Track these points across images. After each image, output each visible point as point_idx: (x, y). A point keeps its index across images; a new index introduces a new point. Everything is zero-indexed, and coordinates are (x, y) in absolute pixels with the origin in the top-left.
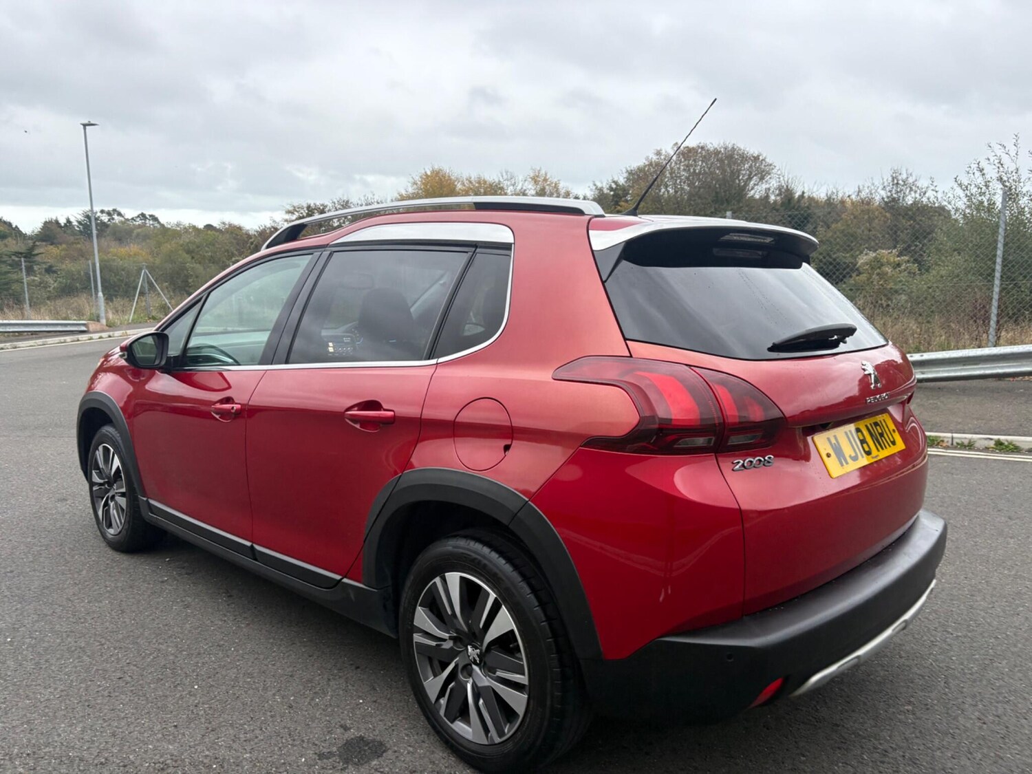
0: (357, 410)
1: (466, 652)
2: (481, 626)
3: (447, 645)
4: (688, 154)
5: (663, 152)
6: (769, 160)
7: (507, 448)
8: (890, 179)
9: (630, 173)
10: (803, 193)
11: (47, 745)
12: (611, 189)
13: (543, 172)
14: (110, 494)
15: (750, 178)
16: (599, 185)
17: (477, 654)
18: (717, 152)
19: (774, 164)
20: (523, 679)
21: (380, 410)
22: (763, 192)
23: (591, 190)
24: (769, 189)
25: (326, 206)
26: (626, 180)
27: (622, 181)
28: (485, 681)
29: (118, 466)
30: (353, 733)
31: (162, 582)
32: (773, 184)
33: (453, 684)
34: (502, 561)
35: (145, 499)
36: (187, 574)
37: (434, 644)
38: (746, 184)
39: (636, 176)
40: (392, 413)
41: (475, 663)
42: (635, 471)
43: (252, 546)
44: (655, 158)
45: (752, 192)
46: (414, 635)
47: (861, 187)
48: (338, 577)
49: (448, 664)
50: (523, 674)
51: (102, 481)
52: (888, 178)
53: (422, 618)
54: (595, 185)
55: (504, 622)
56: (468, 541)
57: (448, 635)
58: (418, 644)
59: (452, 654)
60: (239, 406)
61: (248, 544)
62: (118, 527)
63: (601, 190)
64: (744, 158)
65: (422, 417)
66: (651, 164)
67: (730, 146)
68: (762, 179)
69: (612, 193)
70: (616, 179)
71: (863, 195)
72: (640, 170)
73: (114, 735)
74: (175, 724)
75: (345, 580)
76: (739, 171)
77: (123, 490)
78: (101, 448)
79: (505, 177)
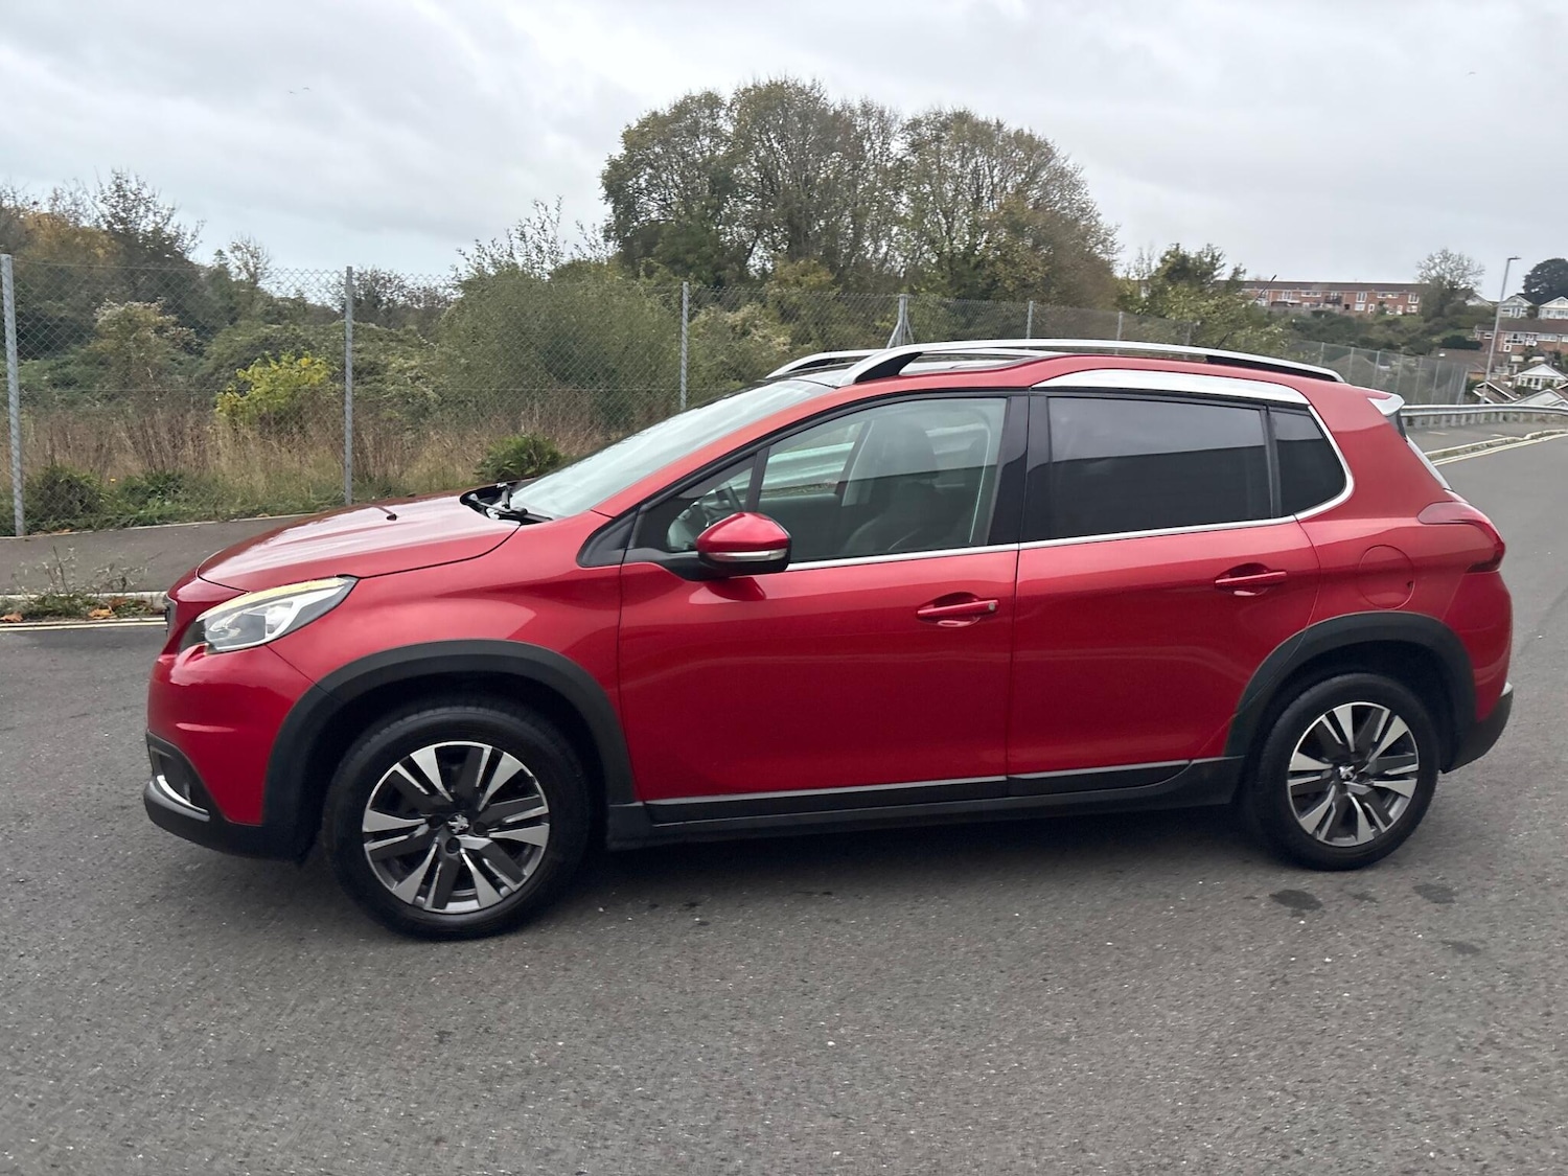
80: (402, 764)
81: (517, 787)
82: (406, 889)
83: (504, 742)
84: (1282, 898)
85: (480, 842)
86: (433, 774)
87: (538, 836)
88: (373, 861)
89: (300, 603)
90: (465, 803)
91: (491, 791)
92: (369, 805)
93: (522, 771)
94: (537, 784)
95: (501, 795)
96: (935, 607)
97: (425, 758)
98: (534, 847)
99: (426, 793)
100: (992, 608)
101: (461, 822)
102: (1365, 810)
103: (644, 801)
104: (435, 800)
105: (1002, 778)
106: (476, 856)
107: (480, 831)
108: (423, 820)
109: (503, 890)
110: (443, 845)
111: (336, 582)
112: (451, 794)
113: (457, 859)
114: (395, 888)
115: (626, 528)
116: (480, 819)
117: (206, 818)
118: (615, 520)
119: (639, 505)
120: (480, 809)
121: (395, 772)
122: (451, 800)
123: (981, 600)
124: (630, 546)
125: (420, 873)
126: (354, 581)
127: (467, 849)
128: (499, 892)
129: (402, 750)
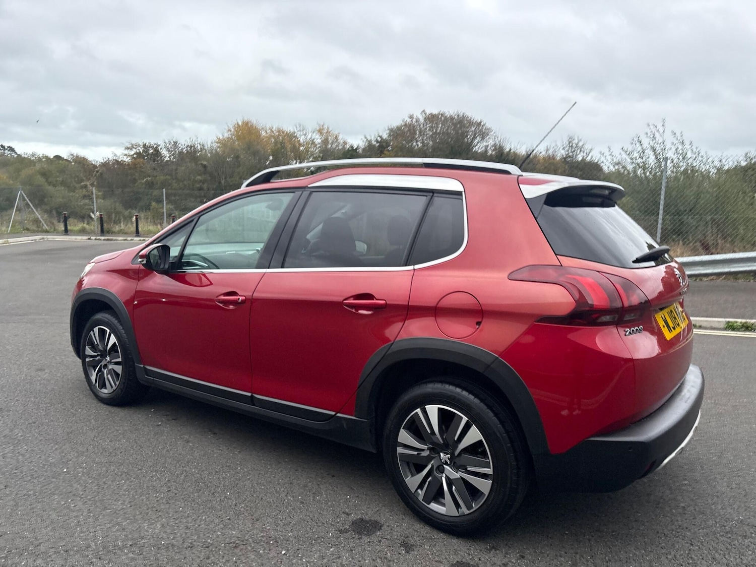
0: (354, 300)
1: (438, 457)
2: (456, 439)
3: (425, 454)
4: (432, 119)
5: (415, 117)
6: (488, 125)
7: (479, 323)
8: (567, 143)
9: (391, 130)
10: (510, 150)
11: (142, 538)
12: (377, 142)
13: (326, 127)
14: (103, 363)
15: (475, 138)
16: (369, 139)
17: (448, 458)
18: (452, 118)
19: (492, 128)
20: (489, 471)
21: (374, 300)
22: (483, 149)
23: (363, 141)
24: (488, 146)
25: (159, 145)
26: (388, 135)
27: (385, 136)
28: (455, 475)
29: (115, 342)
30: (353, 517)
31: (158, 425)
32: (491, 142)
33: (430, 478)
34: (471, 397)
35: (142, 366)
36: (173, 419)
37: (415, 453)
38: (472, 142)
39: (396, 133)
40: (385, 302)
41: (446, 464)
42: (575, 337)
43: (252, 395)
44: (409, 120)
45: (477, 147)
46: (398, 448)
47: (549, 147)
48: (333, 413)
49: (426, 466)
50: (490, 468)
51: (96, 354)
52: (566, 142)
53: (404, 436)
54: (366, 138)
55: (474, 435)
56: (444, 385)
57: (427, 447)
58: (402, 455)
59: (429, 459)
60: (244, 298)
61: (249, 394)
62: (112, 387)
63: (370, 142)
64: (471, 123)
65: (410, 304)
66: (405, 125)
67: (461, 115)
68: (483, 138)
69: (378, 144)
70: (381, 134)
71: (550, 152)
72: (399, 128)
73: (187, 528)
74: (228, 518)
75: (339, 415)
76: (468, 132)
77: (120, 360)
78: (96, 329)
79: (299, 129)
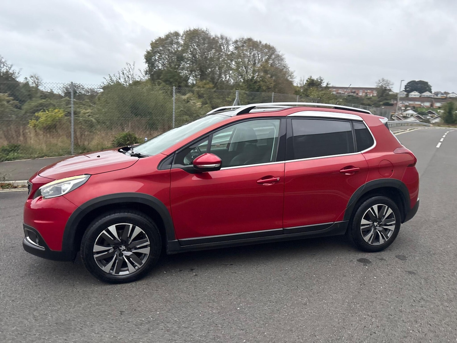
80: (105, 231)
81: (140, 237)
82: (107, 268)
83: (136, 223)
84: (360, 260)
85: (129, 254)
86: (115, 233)
87: (147, 251)
88: (97, 261)
89: (73, 183)
90: (124, 242)
91: (132, 238)
92: (95, 243)
93: (142, 231)
94: (146, 235)
95: (135, 239)
96: (262, 180)
97: (112, 229)
98: (145, 254)
99: (113, 239)
100: (278, 180)
101: (123, 247)
102: (382, 235)
103: (178, 239)
104: (116, 241)
105: (282, 229)
106: (128, 258)
107: (129, 250)
108: (112, 247)
109: (136, 268)
110: (118, 255)
111: (84, 176)
112: (120, 239)
113: (122, 259)
114: (103, 268)
115: (172, 158)
116: (129, 246)
117: (44, 250)
118: (168, 156)
119: (175, 151)
120: (129, 244)
121: (103, 233)
122: (120, 241)
123: (275, 177)
124: (173, 164)
125: (111, 263)
126: (90, 176)
127: (125, 256)
128: (135, 268)
129: (105, 226)
